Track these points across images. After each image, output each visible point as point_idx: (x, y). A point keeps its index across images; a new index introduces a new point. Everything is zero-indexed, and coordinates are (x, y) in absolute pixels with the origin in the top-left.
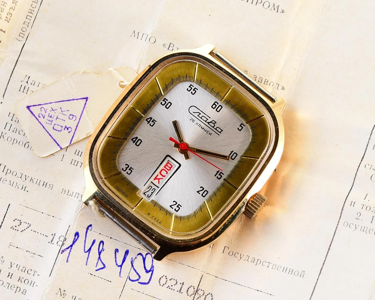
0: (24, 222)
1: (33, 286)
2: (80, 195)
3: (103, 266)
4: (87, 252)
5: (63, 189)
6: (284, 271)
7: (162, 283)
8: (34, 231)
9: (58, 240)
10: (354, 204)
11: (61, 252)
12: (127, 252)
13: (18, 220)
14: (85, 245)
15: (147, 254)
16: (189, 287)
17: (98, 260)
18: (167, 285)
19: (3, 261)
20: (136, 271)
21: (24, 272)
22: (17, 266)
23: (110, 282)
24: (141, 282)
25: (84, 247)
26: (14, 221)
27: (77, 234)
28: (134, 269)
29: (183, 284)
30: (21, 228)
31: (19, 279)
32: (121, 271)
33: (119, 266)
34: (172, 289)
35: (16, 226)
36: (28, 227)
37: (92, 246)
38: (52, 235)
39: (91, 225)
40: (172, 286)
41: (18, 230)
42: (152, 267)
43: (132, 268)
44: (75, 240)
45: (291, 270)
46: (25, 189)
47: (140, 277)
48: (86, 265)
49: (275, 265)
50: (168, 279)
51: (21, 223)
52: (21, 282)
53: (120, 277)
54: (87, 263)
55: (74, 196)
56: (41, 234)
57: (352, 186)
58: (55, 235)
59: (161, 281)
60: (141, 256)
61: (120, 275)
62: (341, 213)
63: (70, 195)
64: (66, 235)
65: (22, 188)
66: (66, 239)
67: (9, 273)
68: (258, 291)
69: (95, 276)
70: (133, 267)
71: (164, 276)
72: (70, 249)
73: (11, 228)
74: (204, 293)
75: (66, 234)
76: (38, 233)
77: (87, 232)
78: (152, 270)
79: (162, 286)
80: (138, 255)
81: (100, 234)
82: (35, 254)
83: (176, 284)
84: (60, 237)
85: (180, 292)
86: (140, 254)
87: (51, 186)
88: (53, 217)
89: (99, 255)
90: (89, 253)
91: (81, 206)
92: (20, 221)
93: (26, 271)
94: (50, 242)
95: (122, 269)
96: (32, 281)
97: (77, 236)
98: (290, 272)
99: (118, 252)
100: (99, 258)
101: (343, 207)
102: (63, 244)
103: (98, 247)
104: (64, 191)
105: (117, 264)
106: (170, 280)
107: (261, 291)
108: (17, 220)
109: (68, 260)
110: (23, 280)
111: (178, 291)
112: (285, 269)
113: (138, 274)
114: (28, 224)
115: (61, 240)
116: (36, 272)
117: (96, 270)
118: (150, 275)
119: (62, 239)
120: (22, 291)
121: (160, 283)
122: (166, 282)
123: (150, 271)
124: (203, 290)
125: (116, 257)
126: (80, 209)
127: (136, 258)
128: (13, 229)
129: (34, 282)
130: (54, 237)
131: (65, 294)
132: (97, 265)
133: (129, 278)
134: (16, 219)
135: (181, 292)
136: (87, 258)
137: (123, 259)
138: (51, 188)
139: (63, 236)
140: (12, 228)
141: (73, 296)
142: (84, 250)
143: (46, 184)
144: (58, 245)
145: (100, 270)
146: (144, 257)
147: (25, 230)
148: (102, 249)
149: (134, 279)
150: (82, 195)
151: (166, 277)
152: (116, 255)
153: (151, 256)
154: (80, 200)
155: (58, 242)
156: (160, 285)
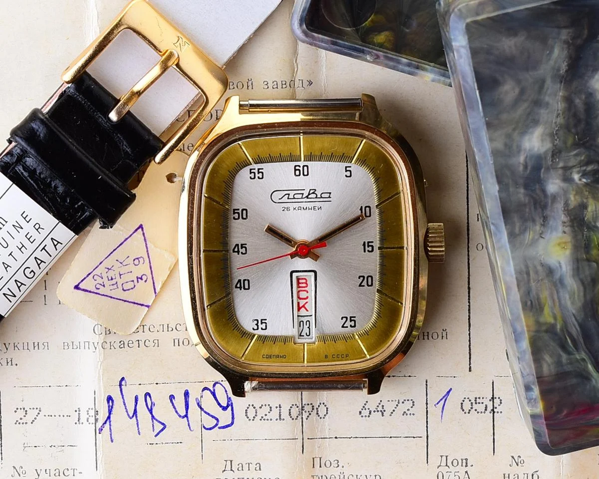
0: (30, 409)
2: (91, 344)
3: (163, 426)
4: (133, 416)
5: (64, 343)
7: (251, 416)
9: (88, 416)
11: (98, 431)
12: (187, 394)
13: (21, 409)
14: (126, 408)
15: (214, 385)
16: (289, 408)
17: (153, 422)
18: (259, 417)
19: (24, 473)
20: (209, 414)
21: (59, 475)
22: (46, 471)
23: (181, 443)
24: (222, 426)
25: (127, 411)
26: (15, 412)
27: (110, 399)
28: (206, 412)
29: (280, 407)
30: (29, 418)
32: (190, 423)
33: (183, 417)
34: (268, 420)
35: (21, 419)
36: (39, 414)
37: (136, 406)
38: (76, 411)
39: (123, 379)
40: (266, 415)
41: (26, 423)
42: (229, 399)
43: (202, 412)
44: (110, 408)
46: (12, 363)
47: (217, 420)
48: (139, 434)
50: (257, 408)
51: (26, 411)
53: (191, 431)
54: (139, 431)
55: (82, 347)
56: (60, 416)
58: (79, 411)
59: (248, 414)
60: (208, 392)
63: (77, 348)
64: (95, 406)
65: (8, 363)
66: (97, 411)
69: (157, 444)
70: (203, 410)
71: (249, 405)
72: (108, 422)
73: (16, 424)
74: (313, 406)
75: (95, 404)
76: (55, 416)
77: (121, 390)
78: (230, 404)
79: (253, 420)
80: (203, 391)
81: (140, 384)
82: (63, 446)
83: (271, 410)
84: (88, 411)
85: (280, 419)
86: (205, 389)
87: (46, 344)
88: (66, 386)
89: (151, 413)
90: (136, 417)
91: (100, 359)
92: (24, 409)
93: (61, 474)
94: (78, 422)
95: (189, 419)
97: (111, 402)
99: (174, 398)
100: (153, 417)
102: (96, 420)
103: (145, 403)
104: (66, 346)
105: (180, 416)
106: (260, 408)
107: (393, 376)
108: (19, 410)
109: (113, 438)
111: (277, 420)
113: (213, 417)
114: (37, 408)
115: (91, 415)
116: (75, 470)
117: (156, 436)
118: (231, 412)
119: (92, 413)
121: (248, 418)
122: (256, 413)
123: (228, 406)
124: (310, 404)
125: (174, 407)
126: (100, 363)
127: (202, 397)
128: (19, 423)
130: (79, 414)
132: (153, 428)
133: (204, 427)
134: (17, 409)
135: (282, 418)
136: (136, 425)
137: (185, 405)
138: (46, 347)
139: (92, 409)
142: (128, 415)
143: (38, 345)
144: (89, 423)
145: (161, 434)
146: (213, 391)
147: (35, 419)
148: (152, 403)
149: (211, 426)
150: (93, 343)
151: (253, 405)
152: (174, 404)
153: (221, 385)
154: (94, 350)
155: (88, 419)
156: (250, 420)
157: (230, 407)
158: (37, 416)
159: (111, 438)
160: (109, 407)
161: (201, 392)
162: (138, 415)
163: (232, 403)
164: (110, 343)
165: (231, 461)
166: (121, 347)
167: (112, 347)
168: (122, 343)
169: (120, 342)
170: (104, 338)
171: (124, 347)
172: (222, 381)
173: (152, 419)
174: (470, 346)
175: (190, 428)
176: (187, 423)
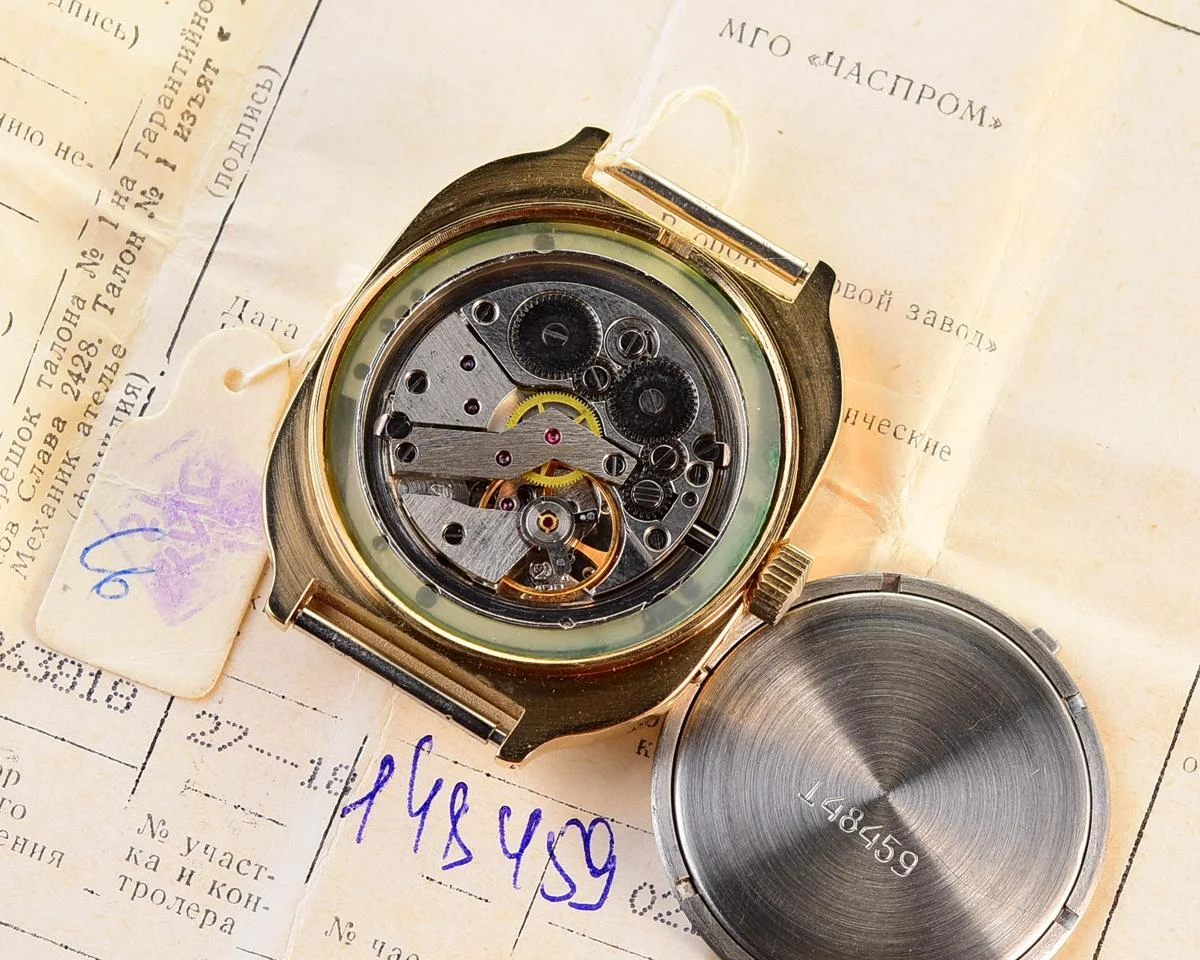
0: (228, 722)
1: (254, 910)
3: (466, 856)
4: (418, 813)
7: (640, 904)
8: (257, 749)
9: (332, 778)
11: (339, 812)
12: (536, 817)
13: (210, 715)
14: (410, 793)
15: (594, 823)
17: (450, 839)
18: (653, 913)
19: (164, 834)
20: (561, 871)
21: (228, 867)
22: (206, 848)
23: (487, 901)
24: (578, 902)
25: (410, 799)
26: (198, 716)
27: (388, 762)
28: (556, 865)
30: (219, 739)
31: (213, 889)
32: (519, 872)
33: (511, 857)
34: (668, 924)
35: (203, 734)
36: (240, 738)
37: (431, 798)
38: (312, 762)
39: (428, 738)
40: (669, 913)
41: (209, 745)
42: (612, 859)
43: (551, 861)
44: (382, 779)
47: (573, 888)
48: (415, 851)
50: (659, 894)
51: (219, 724)
52: (219, 896)
53: (515, 887)
54: (416, 846)
56: (278, 758)
58: (319, 764)
59: (636, 899)
60: (579, 829)
61: (515, 883)
66: (355, 775)
67: (184, 869)
69: (440, 883)
70: (554, 860)
71: (645, 884)
72: (366, 804)
73: (189, 738)
75: (356, 760)
76: (269, 755)
77: (416, 758)
78: (609, 868)
80: (568, 824)
81: (456, 763)
82: (260, 816)
84: (336, 769)
85: (694, 930)
86: (575, 822)
88: (315, 709)
89: (454, 823)
90: (424, 818)
92: (216, 718)
93: (233, 866)
94: (307, 784)
95: (520, 866)
96: (250, 896)
97: (387, 768)
99: (509, 815)
100: (454, 831)
102: (346, 790)
103: (450, 800)
105: (506, 852)
106: (664, 896)
108: (206, 716)
109: (362, 836)
110: (224, 892)
111: (686, 929)
113: (567, 879)
114: (241, 727)
115: (339, 779)
116: (263, 869)
117: (446, 868)
118: (605, 883)
119: (344, 774)
120: (220, 923)
121: (633, 906)
122: (652, 903)
123: (603, 871)
125: (502, 832)
127: (562, 834)
128: (196, 740)
129: (259, 899)
131: (351, 937)
132: (446, 852)
133: (542, 890)
134: (204, 713)
136: (417, 831)
137: (525, 836)
139: (347, 768)
140: (193, 738)
141: (376, 941)
142: (410, 807)
144: (329, 792)
145: (455, 868)
146: (587, 831)
147: (230, 744)
148: (463, 805)
149: (557, 895)
151: (651, 887)
152: (505, 825)
153: (608, 827)
155: (330, 783)
156: (635, 911)
157: (607, 875)
158: (236, 740)
159: (360, 834)
160: (381, 775)
161: (564, 825)
162: (427, 815)
163: (614, 868)
172: (613, 820)
173: (451, 834)
175: (515, 881)
176: (514, 870)
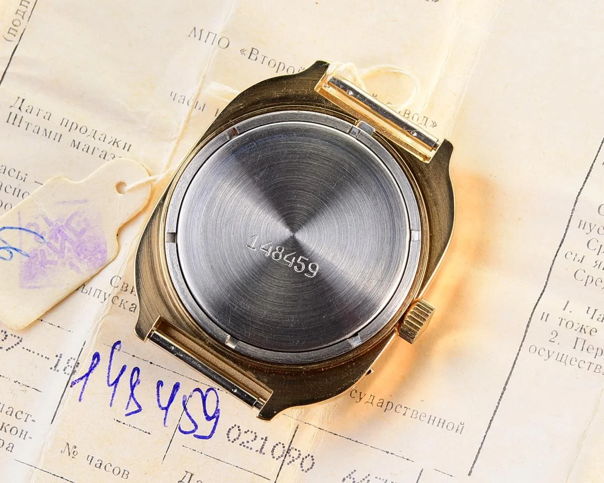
0: (12, 335)
1: (24, 439)
2: (102, 293)
3: (138, 409)
4: (112, 385)
6: (431, 421)
7: (232, 437)
8: (27, 350)
9: (67, 365)
10: (548, 316)
11: (70, 384)
12: (176, 387)
13: (2, 331)
14: (109, 373)
15: (208, 390)
16: (275, 445)
18: (239, 441)
20: (190, 417)
21: (11, 415)
23: (149, 433)
24: (199, 435)
25: (108, 377)
27: (96, 356)
28: (188, 414)
29: (266, 440)
30: (6, 344)
31: (2, 427)
32: (167, 417)
33: (163, 409)
34: (248, 447)
36: (18, 343)
37: (120, 375)
38: (57, 356)
39: (119, 342)
40: (248, 442)
41: (1, 348)
42: (217, 411)
43: (185, 412)
44: (93, 365)
45: (442, 421)
47: (196, 426)
48: (111, 406)
49: (416, 412)
50: (243, 431)
51: (7, 336)
52: (5, 431)
53: (165, 426)
54: (111, 403)
55: (92, 293)
56: (38, 354)
57: (545, 287)
58: (60, 357)
59: (230, 434)
60: (200, 394)
61: (164, 424)
62: (526, 332)
63: (87, 293)
64: (78, 357)
66: (78, 363)
68: (388, 452)
69: (124, 424)
70: (186, 411)
71: (235, 425)
72: (84, 379)
74: (300, 454)
75: (80, 355)
76: (33, 352)
77: (112, 353)
78: (216, 416)
79: (233, 442)
80: (194, 391)
81: (134, 356)
82: (28, 387)
83: (255, 439)
84: (69, 360)
85: (261, 452)
86: (198, 390)
88: (59, 327)
89: (132, 390)
91: (104, 312)
92: (5, 332)
93: (14, 414)
94: (54, 368)
95: (168, 414)
96: (22, 431)
97: (96, 359)
98: (441, 425)
99: (162, 386)
100: (132, 395)
101: (529, 322)
102: (74, 372)
103: (130, 377)
105: (160, 406)
106: (246, 432)
107: (392, 454)
108: (0, 332)
109: (82, 397)
110: (8, 429)
111: (257, 451)
112: (433, 418)
113: (193, 422)
114: (18, 337)
115: (70, 366)
116: (29, 416)
117: (127, 415)
118: (214, 424)
119: (72, 363)
120: (6, 446)
121: (228, 437)
122: (239, 436)
123: (213, 417)
124: (298, 450)
125: (158, 395)
126: (103, 316)
127: (191, 396)
129: (27, 432)
131: (75, 454)
132: (128, 406)
133: (179, 428)
135: (263, 452)
136: (112, 395)
137: (171, 398)
139: (74, 359)
141: (89, 456)
142: (108, 381)
144: (65, 373)
145: (132, 415)
146: (204, 395)
147: (13, 347)
148: (137, 380)
149: (187, 431)
150: (105, 293)
151: (239, 427)
152: (160, 392)
153: (216, 393)
154: (103, 301)
155: (66, 368)
156: (229, 440)
157: (215, 419)
158: (15, 345)
159: (80, 397)
160: (92, 363)
161: (192, 391)
162: (117, 386)
163: (218, 416)
164: (122, 300)
165: (192, 475)
166: (131, 309)
167: (122, 305)
168: (134, 306)
169: (132, 305)
170: (118, 293)
171: (134, 312)
172: (218, 389)
173: (130, 396)
174: (480, 448)
175: (165, 422)
176: (164, 416)
